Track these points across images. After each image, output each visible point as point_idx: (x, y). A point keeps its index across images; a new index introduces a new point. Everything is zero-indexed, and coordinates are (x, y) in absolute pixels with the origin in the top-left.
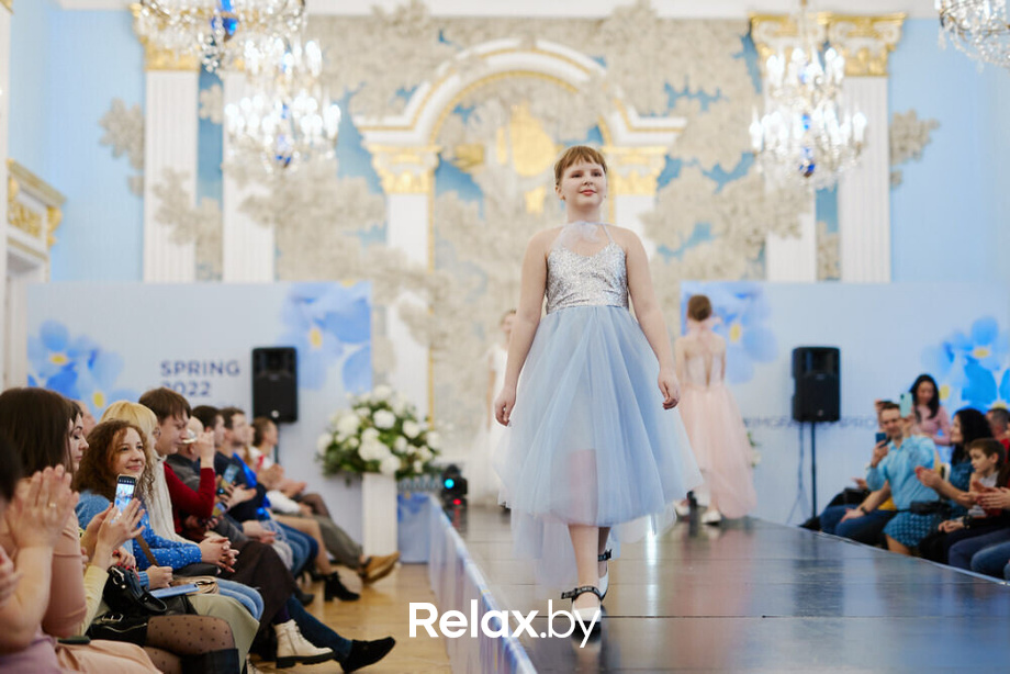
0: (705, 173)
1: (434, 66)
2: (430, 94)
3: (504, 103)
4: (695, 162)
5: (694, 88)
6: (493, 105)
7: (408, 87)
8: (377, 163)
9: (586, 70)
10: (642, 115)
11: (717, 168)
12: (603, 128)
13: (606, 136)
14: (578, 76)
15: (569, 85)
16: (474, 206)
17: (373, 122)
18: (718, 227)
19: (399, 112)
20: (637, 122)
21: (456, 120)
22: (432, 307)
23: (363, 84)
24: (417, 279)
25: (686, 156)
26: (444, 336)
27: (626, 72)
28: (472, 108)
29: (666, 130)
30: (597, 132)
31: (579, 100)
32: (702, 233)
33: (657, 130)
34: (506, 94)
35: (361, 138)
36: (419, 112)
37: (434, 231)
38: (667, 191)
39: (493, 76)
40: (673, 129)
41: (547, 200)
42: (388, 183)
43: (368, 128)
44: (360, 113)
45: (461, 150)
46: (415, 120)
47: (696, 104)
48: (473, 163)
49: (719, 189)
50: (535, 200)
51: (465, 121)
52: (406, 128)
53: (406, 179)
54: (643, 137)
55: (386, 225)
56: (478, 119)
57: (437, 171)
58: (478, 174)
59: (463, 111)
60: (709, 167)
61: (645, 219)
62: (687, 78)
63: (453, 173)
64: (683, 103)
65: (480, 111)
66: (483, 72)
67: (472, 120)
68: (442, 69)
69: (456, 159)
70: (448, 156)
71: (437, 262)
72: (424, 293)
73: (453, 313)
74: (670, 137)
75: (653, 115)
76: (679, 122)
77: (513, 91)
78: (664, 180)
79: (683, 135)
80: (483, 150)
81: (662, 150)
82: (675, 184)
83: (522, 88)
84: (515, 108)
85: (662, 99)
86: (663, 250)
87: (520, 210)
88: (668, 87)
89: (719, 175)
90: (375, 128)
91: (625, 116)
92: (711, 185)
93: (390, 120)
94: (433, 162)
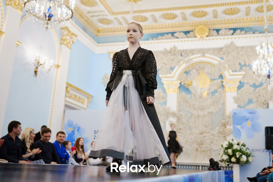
0: (251, 86)
1: (179, 62)
2: (178, 69)
3: (197, 70)
4: (248, 83)
5: (247, 64)
6: (194, 71)
7: (173, 67)
8: (165, 86)
9: (218, 61)
10: (233, 71)
11: (254, 84)
12: (223, 75)
13: (224, 77)
14: (216, 62)
15: (214, 65)
16: (189, 96)
17: (164, 76)
18: (255, 100)
19: (171, 73)
20: (231, 73)
21: (185, 75)
22: (177, 121)
23: (162, 67)
24: (174, 115)
25: (245, 82)
26: (180, 129)
27: (229, 61)
28: (189, 72)
29: (240, 75)
30: (221, 77)
31: (216, 68)
32: (250, 101)
33: (237, 75)
34: (198, 68)
35: (161, 80)
36: (175, 73)
37: (179, 102)
38: (240, 91)
39: (194, 63)
40: (242, 75)
41: (208, 94)
42: (167, 91)
43: (163, 77)
44: (161, 74)
45: (186, 82)
46: (174, 75)
47: (248, 68)
48: (189, 85)
49: (255, 90)
50: (205, 94)
51: (187, 75)
52: (172, 77)
53: (171, 89)
54: (233, 77)
55: (166, 101)
56: (190, 74)
57: (180, 87)
58: (190, 88)
59: (186, 72)
60: (252, 84)
61: (234, 98)
62: (245, 61)
63: (184, 88)
64: (244, 68)
65: (191, 72)
66: (191, 63)
67: (189, 75)
68: (181, 63)
69: (185, 84)
70: (182, 84)
71: (179, 110)
72: (175, 118)
73: (183, 123)
74: (241, 77)
75: (236, 71)
76: (243, 73)
77: (199, 67)
78: (239, 88)
79: (244, 76)
80: (192, 82)
81: (239, 80)
82: (242, 89)
83: (202, 66)
84: (200, 71)
85: (238, 67)
86: (239, 106)
87: (201, 97)
88: (240, 64)
89: (255, 86)
90: (165, 77)
91: (228, 72)
92: (253, 89)
93: (168, 75)
94: (179, 85)
